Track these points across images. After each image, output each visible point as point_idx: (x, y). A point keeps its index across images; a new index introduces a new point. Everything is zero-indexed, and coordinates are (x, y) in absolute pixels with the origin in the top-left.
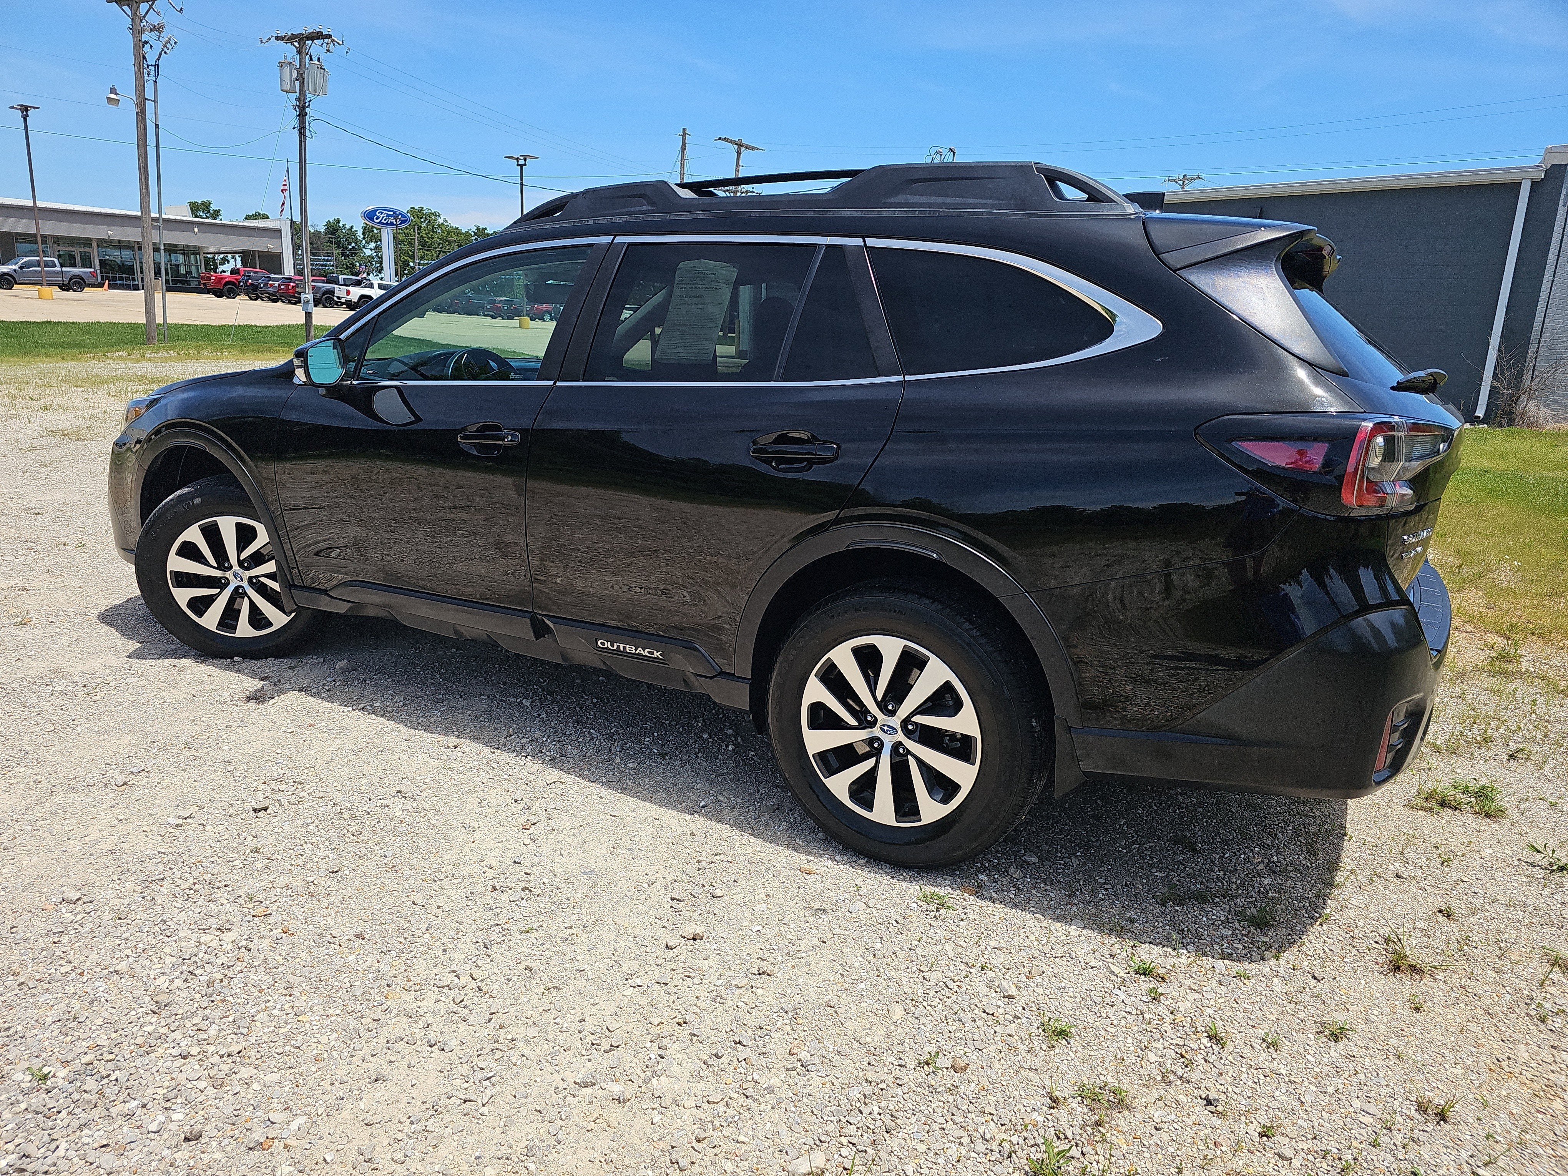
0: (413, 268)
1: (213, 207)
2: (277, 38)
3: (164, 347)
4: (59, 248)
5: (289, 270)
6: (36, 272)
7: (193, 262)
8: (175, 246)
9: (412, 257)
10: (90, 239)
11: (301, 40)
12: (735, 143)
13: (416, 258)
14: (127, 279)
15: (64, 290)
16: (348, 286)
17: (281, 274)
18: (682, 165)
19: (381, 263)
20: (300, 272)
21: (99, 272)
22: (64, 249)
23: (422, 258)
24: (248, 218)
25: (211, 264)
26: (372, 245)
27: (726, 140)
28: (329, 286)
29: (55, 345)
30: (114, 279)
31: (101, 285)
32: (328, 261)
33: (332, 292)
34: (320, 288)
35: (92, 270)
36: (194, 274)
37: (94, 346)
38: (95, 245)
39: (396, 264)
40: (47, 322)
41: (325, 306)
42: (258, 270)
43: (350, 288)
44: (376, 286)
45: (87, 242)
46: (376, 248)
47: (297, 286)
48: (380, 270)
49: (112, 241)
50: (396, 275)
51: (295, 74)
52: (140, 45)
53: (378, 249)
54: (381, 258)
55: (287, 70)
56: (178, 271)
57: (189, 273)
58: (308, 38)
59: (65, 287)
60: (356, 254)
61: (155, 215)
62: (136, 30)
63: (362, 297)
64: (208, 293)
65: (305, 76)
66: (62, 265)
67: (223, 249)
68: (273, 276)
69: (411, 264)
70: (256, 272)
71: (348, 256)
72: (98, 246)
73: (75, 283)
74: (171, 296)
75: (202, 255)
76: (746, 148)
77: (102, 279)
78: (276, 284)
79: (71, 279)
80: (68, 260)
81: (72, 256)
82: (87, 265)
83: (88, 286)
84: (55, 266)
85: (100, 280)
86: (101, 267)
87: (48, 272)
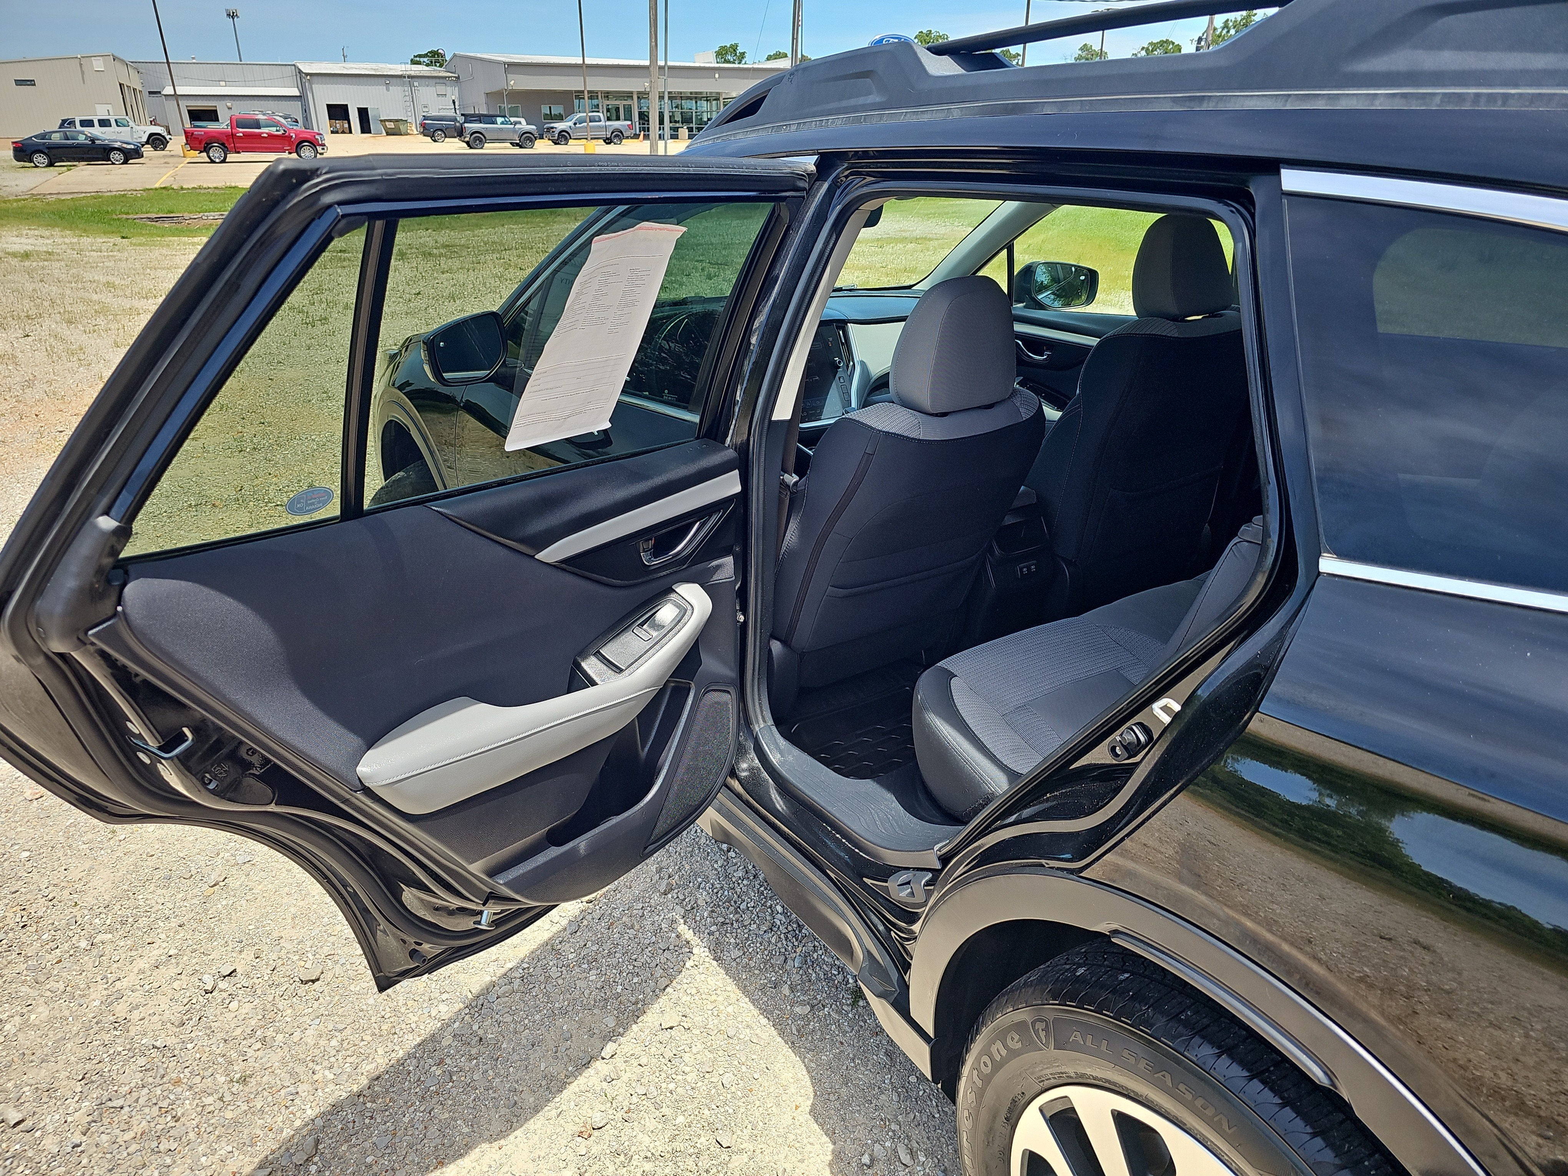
1: (740, 50)
4: (608, 102)
6: (585, 127)
7: (714, 108)
8: (701, 93)
10: (632, 93)
15: (607, 143)
21: (636, 124)
22: (612, 102)
24: (769, 58)
31: (636, 136)
35: (631, 123)
38: (635, 97)
45: (629, 95)
56: (700, 118)
59: (608, 141)
61: (661, 63)
72: (638, 98)
73: (616, 136)
75: (722, 101)
79: (612, 133)
80: (614, 114)
81: (617, 109)
82: (629, 117)
83: (627, 138)
84: (600, 121)
85: (638, 132)
86: (640, 119)
87: (594, 127)
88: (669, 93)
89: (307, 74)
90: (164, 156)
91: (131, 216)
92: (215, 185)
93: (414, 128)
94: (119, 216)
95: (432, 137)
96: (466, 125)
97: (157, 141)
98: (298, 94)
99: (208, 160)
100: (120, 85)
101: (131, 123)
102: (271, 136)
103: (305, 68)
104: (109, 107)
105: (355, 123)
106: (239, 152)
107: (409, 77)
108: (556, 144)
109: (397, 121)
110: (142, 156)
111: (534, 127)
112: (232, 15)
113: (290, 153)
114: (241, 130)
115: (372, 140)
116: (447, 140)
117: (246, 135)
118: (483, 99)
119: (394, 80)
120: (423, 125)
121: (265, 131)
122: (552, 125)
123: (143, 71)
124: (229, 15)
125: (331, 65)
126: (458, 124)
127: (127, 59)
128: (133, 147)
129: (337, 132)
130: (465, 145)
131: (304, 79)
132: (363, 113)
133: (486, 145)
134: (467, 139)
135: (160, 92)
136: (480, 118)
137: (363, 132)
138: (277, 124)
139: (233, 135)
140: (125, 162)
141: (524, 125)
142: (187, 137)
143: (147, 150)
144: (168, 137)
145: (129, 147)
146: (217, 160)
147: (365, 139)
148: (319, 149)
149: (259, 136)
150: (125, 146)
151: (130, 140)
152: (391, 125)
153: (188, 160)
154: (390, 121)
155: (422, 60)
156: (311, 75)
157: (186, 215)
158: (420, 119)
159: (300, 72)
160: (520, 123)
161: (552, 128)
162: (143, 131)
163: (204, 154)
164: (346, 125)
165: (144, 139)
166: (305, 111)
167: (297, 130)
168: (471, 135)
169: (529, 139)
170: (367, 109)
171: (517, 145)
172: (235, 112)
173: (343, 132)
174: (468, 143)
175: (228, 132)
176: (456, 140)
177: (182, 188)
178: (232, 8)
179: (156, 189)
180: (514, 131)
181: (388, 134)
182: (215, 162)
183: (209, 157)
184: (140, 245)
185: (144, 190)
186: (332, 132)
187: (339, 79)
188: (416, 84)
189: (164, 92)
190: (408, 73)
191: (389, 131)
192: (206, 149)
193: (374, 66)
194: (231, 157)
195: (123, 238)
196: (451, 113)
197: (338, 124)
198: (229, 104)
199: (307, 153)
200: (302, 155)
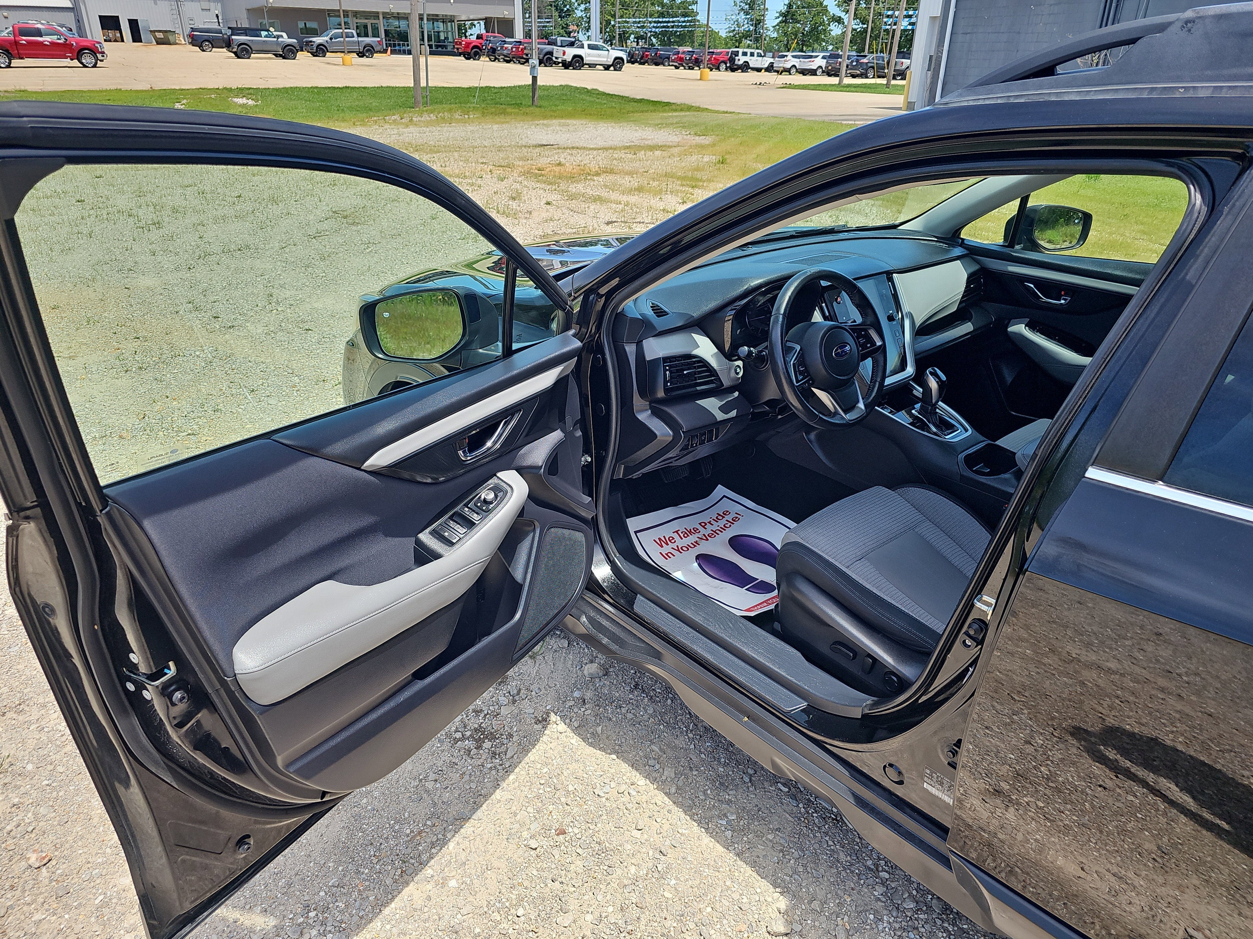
0: (614, 26)
3: (427, 111)
4: (356, 21)
5: (519, 34)
6: (340, 42)
7: (449, 29)
8: (437, 15)
9: (614, 16)
10: (378, 13)
13: (617, 17)
14: (404, 45)
15: (360, 57)
16: (564, 47)
17: (513, 38)
19: (589, 22)
20: (528, 35)
21: (384, 40)
22: (360, 21)
23: (622, 17)
25: (462, 30)
26: (583, 7)
28: (549, 48)
29: (351, 109)
30: (395, 45)
31: (385, 51)
32: (548, 22)
33: (551, 53)
34: (542, 50)
35: (379, 39)
36: (450, 40)
37: (378, 110)
38: (381, 17)
39: (601, 24)
40: (346, 87)
41: (546, 66)
42: (497, 35)
43: (565, 49)
44: (586, 46)
45: (376, 15)
46: (586, 9)
47: (525, 48)
48: (588, 29)
49: (393, 13)
50: (601, 32)
53: (587, 10)
54: (589, 18)
56: (439, 36)
57: (446, 38)
59: (361, 54)
60: (569, 15)
63: (575, 56)
64: (460, 56)
66: (359, 35)
67: (471, 17)
68: (507, 40)
69: (613, 23)
70: (495, 37)
71: (564, 17)
72: (383, 18)
73: (368, 50)
74: (433, 59)
75: (456, 23)
77: (387, 47)
78: (510, 46)
79: (364, 47)
80: (363, 31)
81: (366, 27)
82: (376, 34)
83: (377, 52)
84: (353, 37)
85: (385, 47)
86: (385, 36)
87: (349, 42)
88: (428, 15)
93: (182, 39)
95: (200, 47)
96: (233, 37)
98: (71, 6)
102: (53, 44)
105: (126, 33)
106: (22, 58)
108: (314, 56)
109: (166, 32)
111: (295, 41)
113: (72, 59)
114: (24, 38)
115: (144, 48)
116: (214, 49)
117: (30, 43)
118: (244, 15)
120: (191, 36)
121: (46, 39)
122: (311, 39)
126: (225, 36)
129: (110, 41)
130: (233, 55)
132: (133, 24)
133: (252, 55)
134: (235, 50)
136: (245, 32)
137: (134, 41)
138: (56, 33)
139: (16, 43)
141: (285, 39)
146: (3, 66)
147: (138, 47)
148: (99, 56)
149: (41, 43)
152: (160, 35)
154: (160, 31)
158: (188, 31)
160: (282, 36)
161: (311, 42)
164: (118, 35)
166: (79, 21)
167: (74, 39)
168: (238, 46)
169: (291, 50)
170: (137, 20)
171: (281, 56)
173: (116, 41)
174: (235, 53)
175: (11, 40)
176: (224, 50)
180: (277, 43)
181: (158, 43)
191: (159, 40)
194: (15, 62)
196: (216, 26)
197: (111, 34)
198: (5, 14)
199: (87, 59)
200: (84, 61)
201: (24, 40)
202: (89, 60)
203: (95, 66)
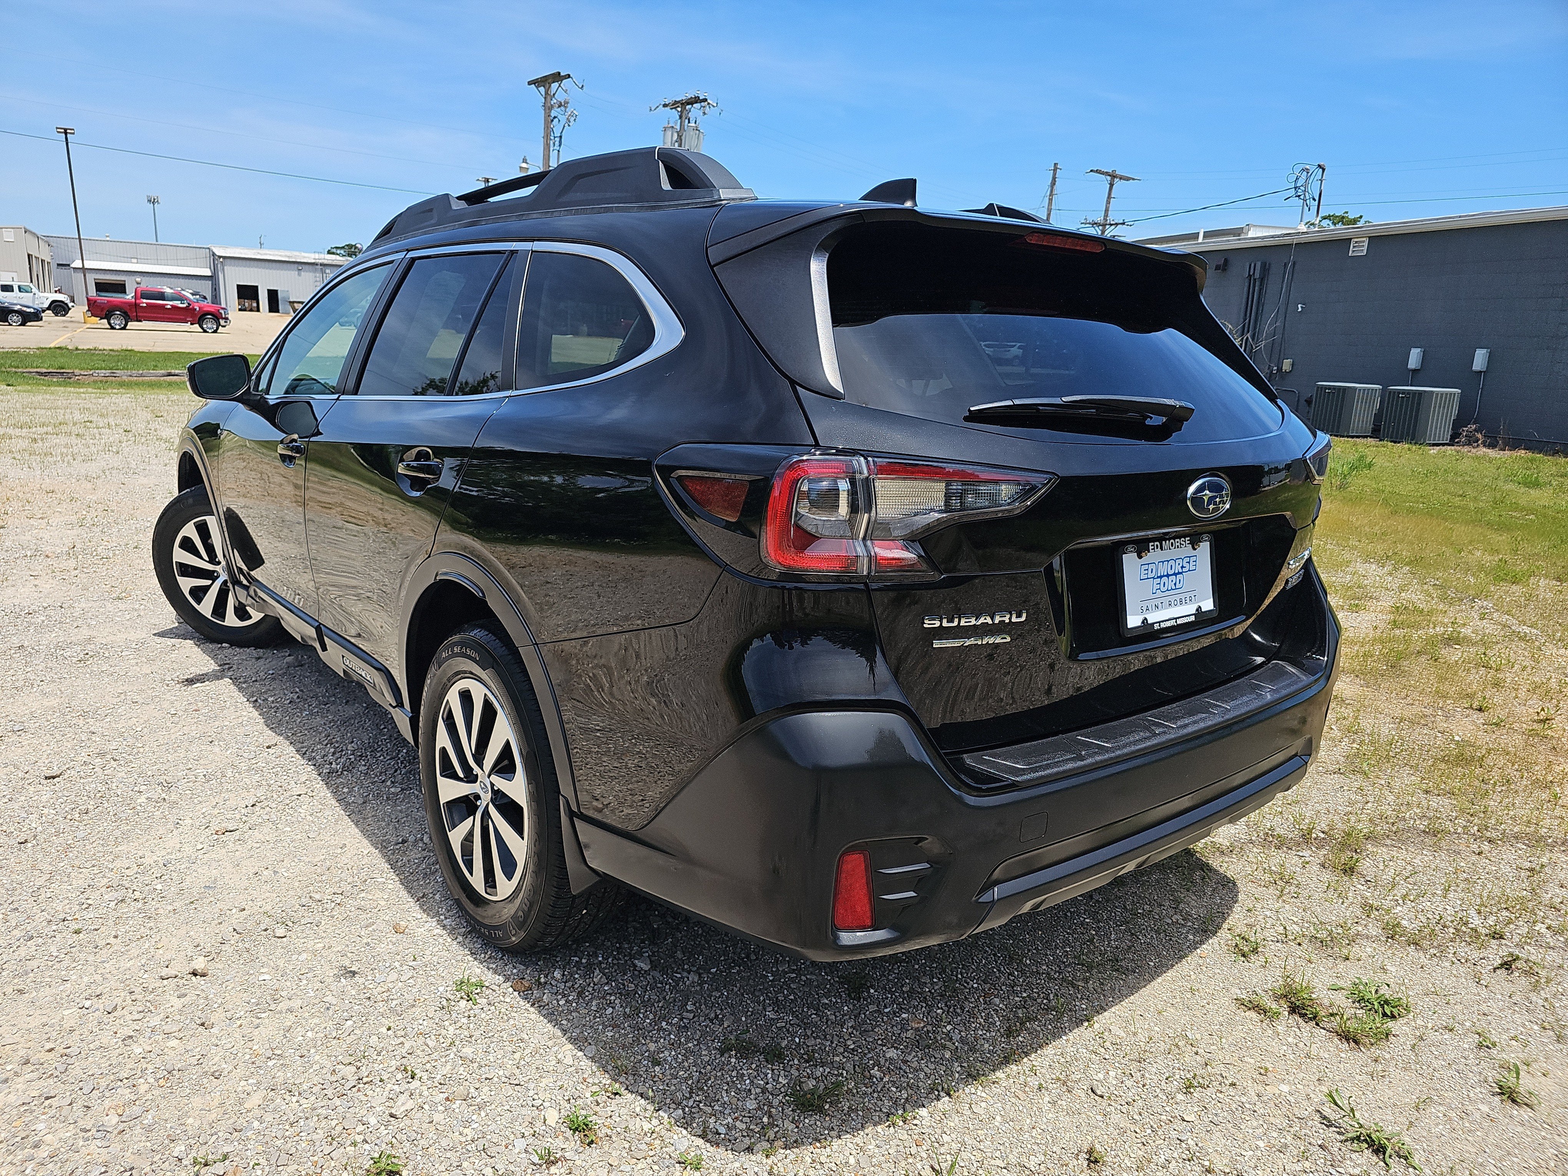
2: (665, 106)
11: (683, 106)
12: (1107, 174)
18: (1051, 200)
27: (1097, 171)
51: (675, 136)
52: (549, 120)
55: (669, 133)
58: (688, 104)
62: (548, 108)
65: (683, 138)
76: (1121, 179)
89: (220, 257)
90: (64, 321)
91: (20, 370)
92: (111, 348)
94: (8, 370)
97: (59, 308)
98: (210, 274)
99: (108, 326)
100: (29, 255)
101: (35, 290)
102: (175, 308)
103: (219, 252)
104: (14, 275)
105: (263, 303)
106: (140, 321)
107: (321, 265)
110: (41, 319)
112: (153, 201)
113: (192, 324)
114: (145, 301)
115: (279, 318)
117: (149, 306)
119: (307, 267)
121: (169, 304)
123: (54, 245)
124: (149, 201)
125: (246, 251)
127: (39, 234)
128: (32, 310)
129: (245, 310)
131: (217, 261)
132: (273, 295)
135: (69, 265)
137: (270, 311)
138: (182, 299)
139: (136, 305)
140: (23, 324)
142: (89, 305)
143: (48, 316)
144: (70, 305)
145: (28, 310)
146: (118, 327)
147: (273, 316)
148: (222, 322)
149: (163, 307)
150: (25, 309)
151: (31, 304)
153: (88, 326)
154: (299, 302)
155: (338, 252)
156: (224, 258)
157: (77, 372)
159: (214, 254)
162: (45, 298)
163: (105, 321)
164: (255, 305)
165: (46, 305)
166: (215, 289)
167: (203, 304)
170: (277, 291)
172: (143, 286)
173: (251, 310)
175: (132, 302)
177: (77, 349)
178: (153, 195)
179: (50, 348)
182: (115, 329)
183: (109, 324)
184: (25, 391)
185: (38, 349)
186: (240, 310)
187: (252, 263)
188: (328, 271)
189: (72, 265)
190: (320, 261)
192: (108, 317)
193: (288, 253)
194: (131, 325)
195: (9, 385)
197: (247, 303)
198: (138, 280)
199: (209, 325)
200: (205, 326)
201: (144, 302)
202: (209, 326)
203: (215, 332)
